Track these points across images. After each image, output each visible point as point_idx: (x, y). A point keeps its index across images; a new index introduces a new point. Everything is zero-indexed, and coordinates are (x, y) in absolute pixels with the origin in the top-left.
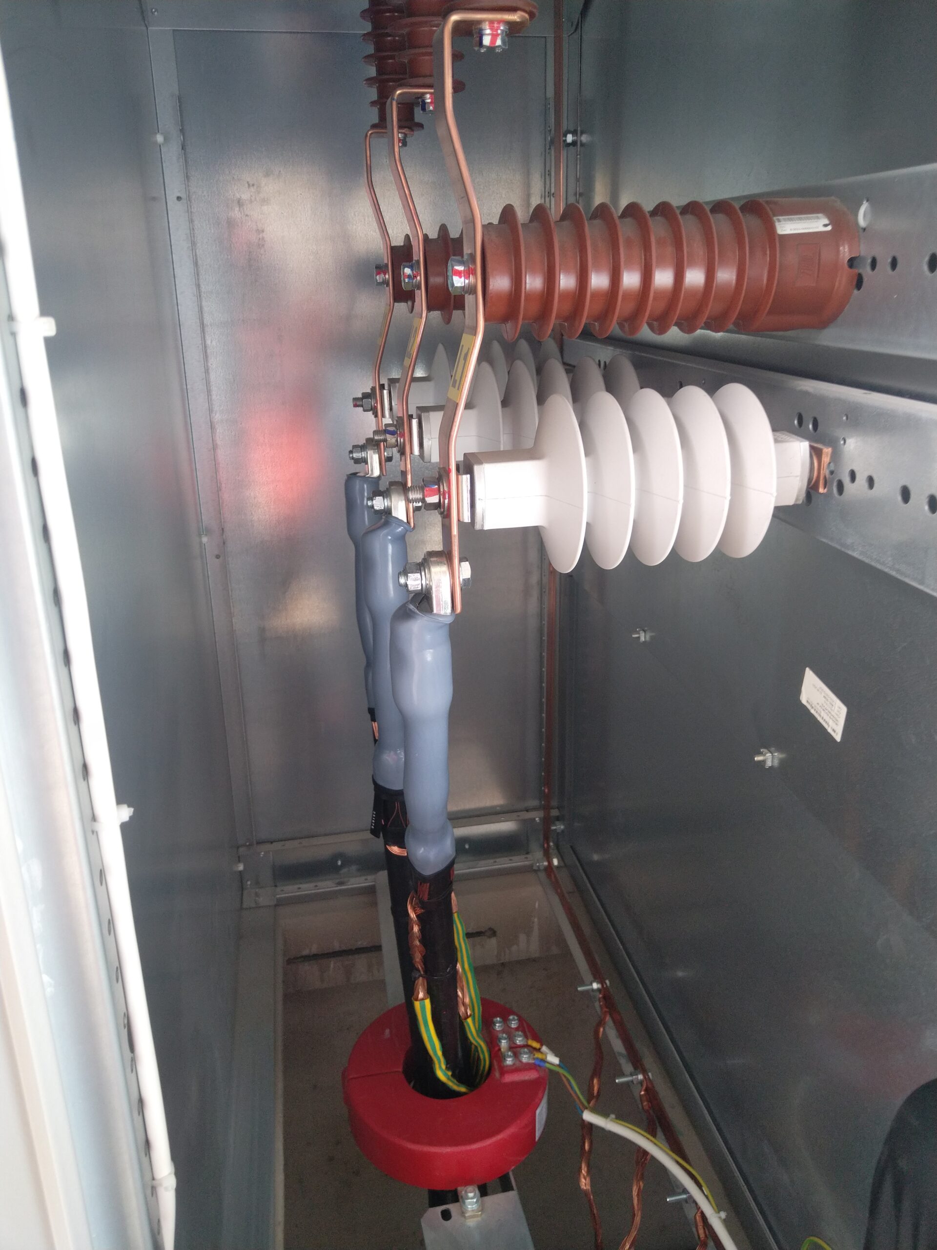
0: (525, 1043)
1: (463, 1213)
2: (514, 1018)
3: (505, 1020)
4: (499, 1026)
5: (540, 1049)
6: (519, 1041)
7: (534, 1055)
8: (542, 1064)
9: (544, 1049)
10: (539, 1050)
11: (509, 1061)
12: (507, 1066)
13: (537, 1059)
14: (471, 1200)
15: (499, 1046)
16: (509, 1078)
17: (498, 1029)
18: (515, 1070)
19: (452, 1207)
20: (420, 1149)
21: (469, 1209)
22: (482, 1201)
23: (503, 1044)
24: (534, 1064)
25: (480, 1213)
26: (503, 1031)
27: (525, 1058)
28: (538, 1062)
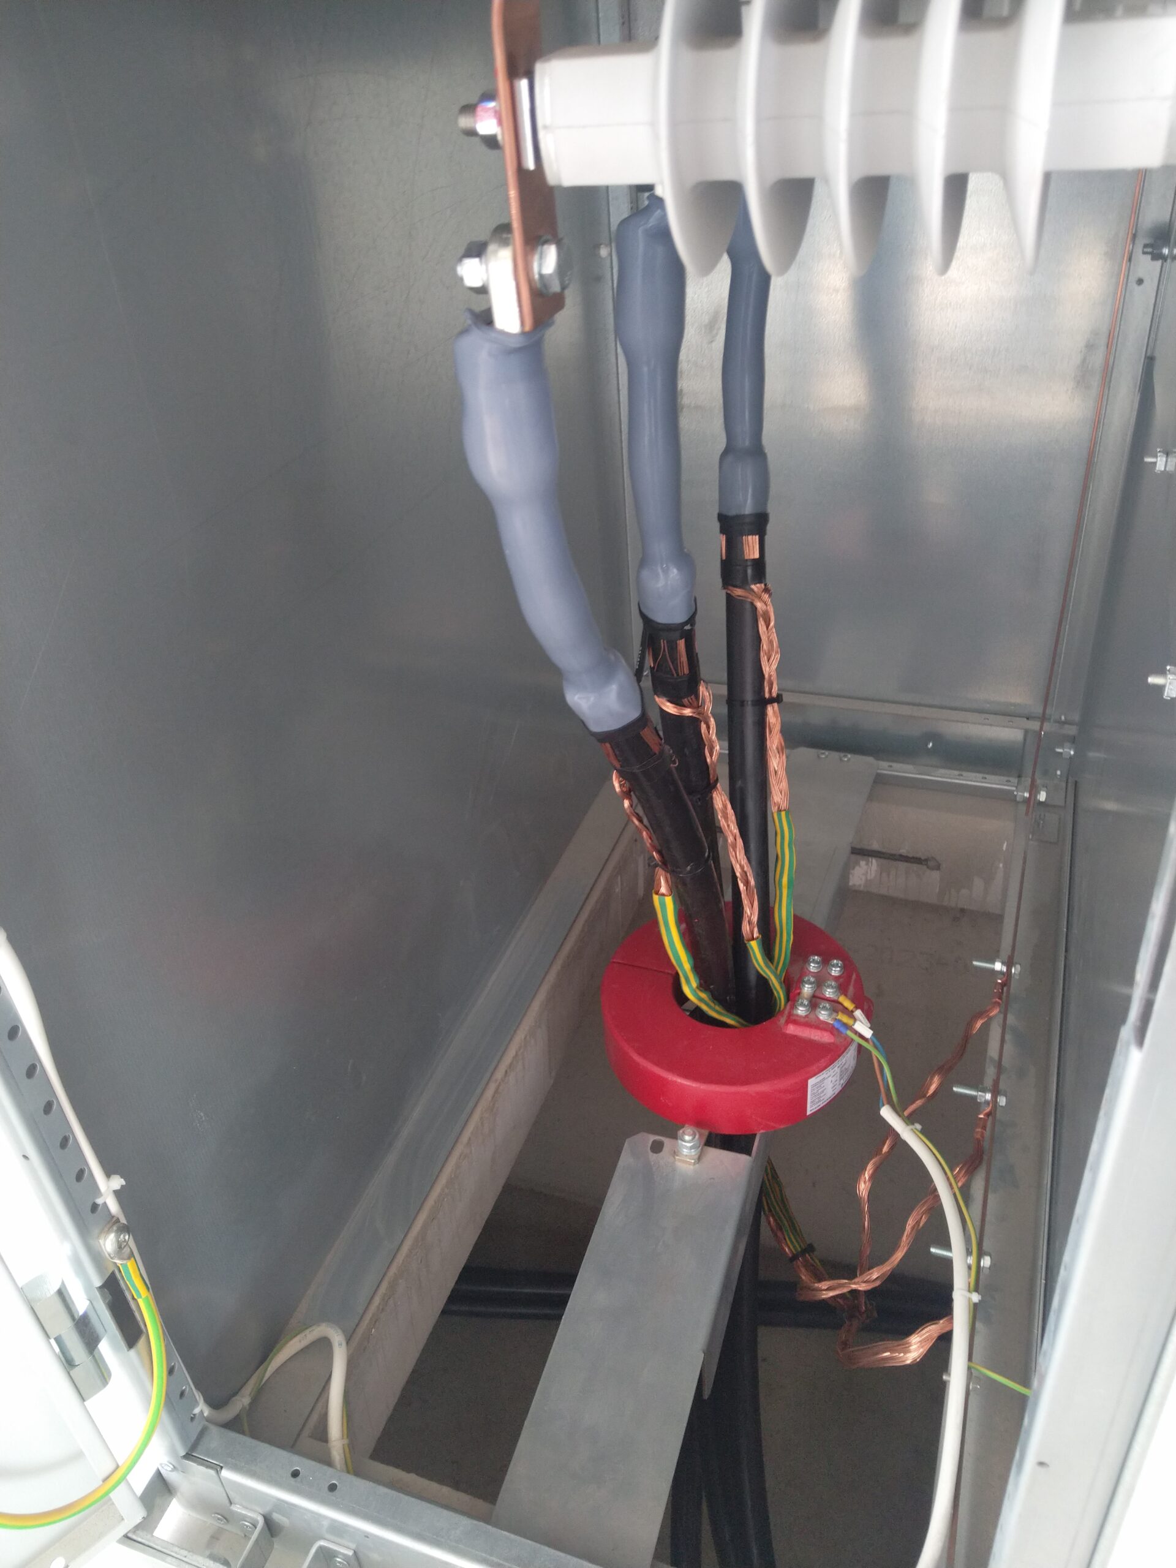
0: (836, 998)
1: (675, 1153)
2: (838, 964)
3: (826, 962)
4: (814, 967)
5: (852, 1012)
6: (829, 993)
7: (837, 1016)
8: (842, 1029)
9: (858, 1013)
10: (850, 1014)
11: (801, 1011)
12: (797, 1015)
13: (839, 1021)
14: (688, 1143)
15: (801, 989)
16: (792, 1029)
17: (812, 970)
18: (806, 1023)
19: (667, 1141)
20: (645, 1065)
21: (685, 1153)
22: (702, 1149)
23: (806, 989)
24: (833, 1026)
25: (693, 1161)
26: (815, 975)
27: (823, 1015)
28: (837, 1025)
